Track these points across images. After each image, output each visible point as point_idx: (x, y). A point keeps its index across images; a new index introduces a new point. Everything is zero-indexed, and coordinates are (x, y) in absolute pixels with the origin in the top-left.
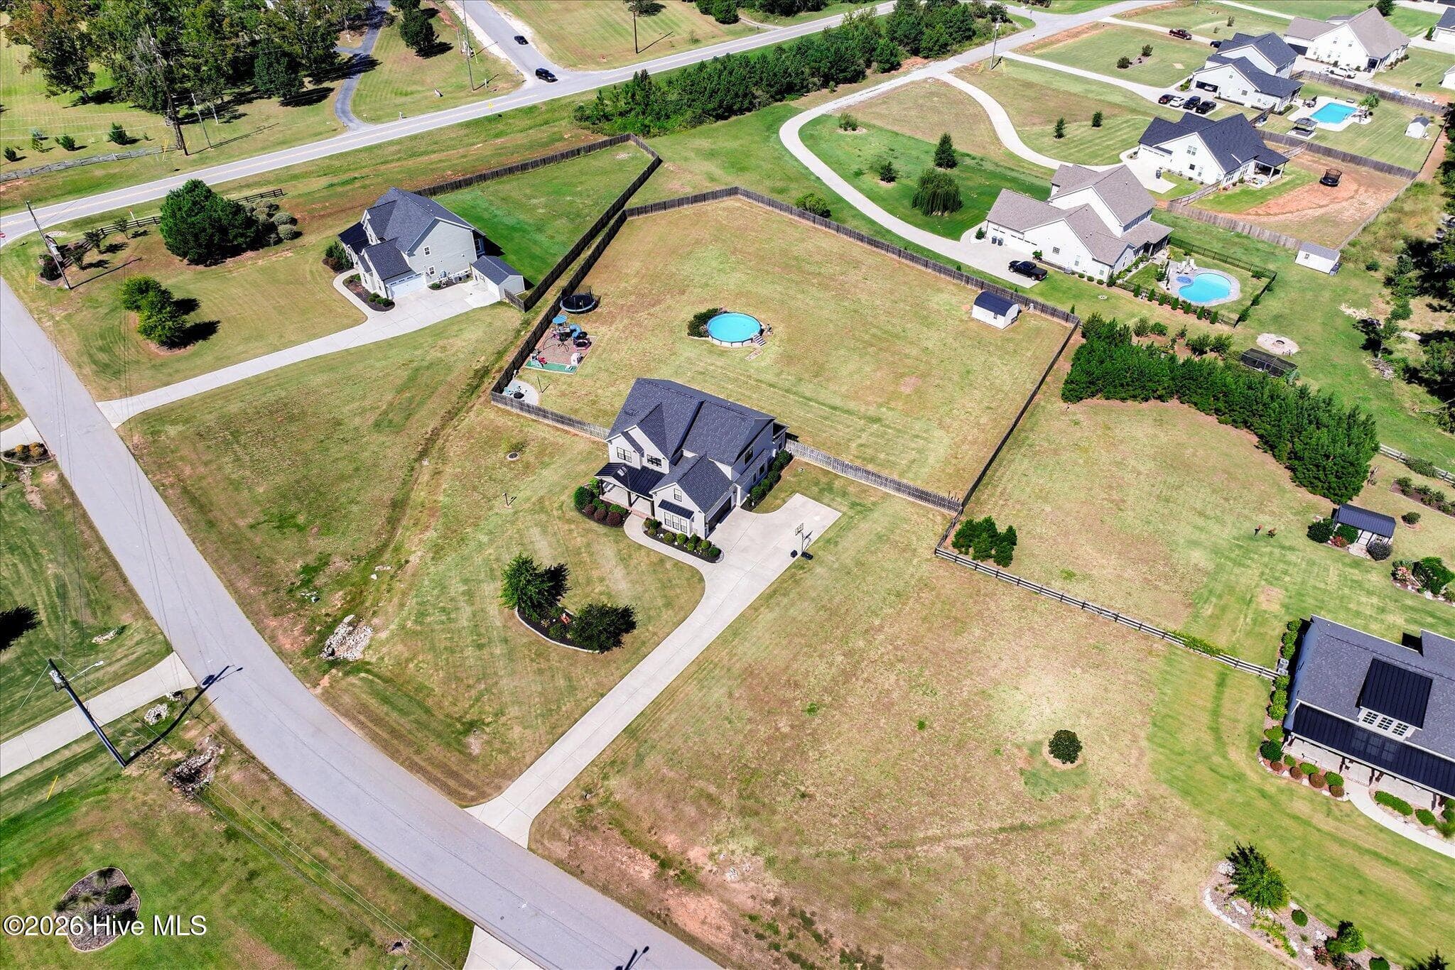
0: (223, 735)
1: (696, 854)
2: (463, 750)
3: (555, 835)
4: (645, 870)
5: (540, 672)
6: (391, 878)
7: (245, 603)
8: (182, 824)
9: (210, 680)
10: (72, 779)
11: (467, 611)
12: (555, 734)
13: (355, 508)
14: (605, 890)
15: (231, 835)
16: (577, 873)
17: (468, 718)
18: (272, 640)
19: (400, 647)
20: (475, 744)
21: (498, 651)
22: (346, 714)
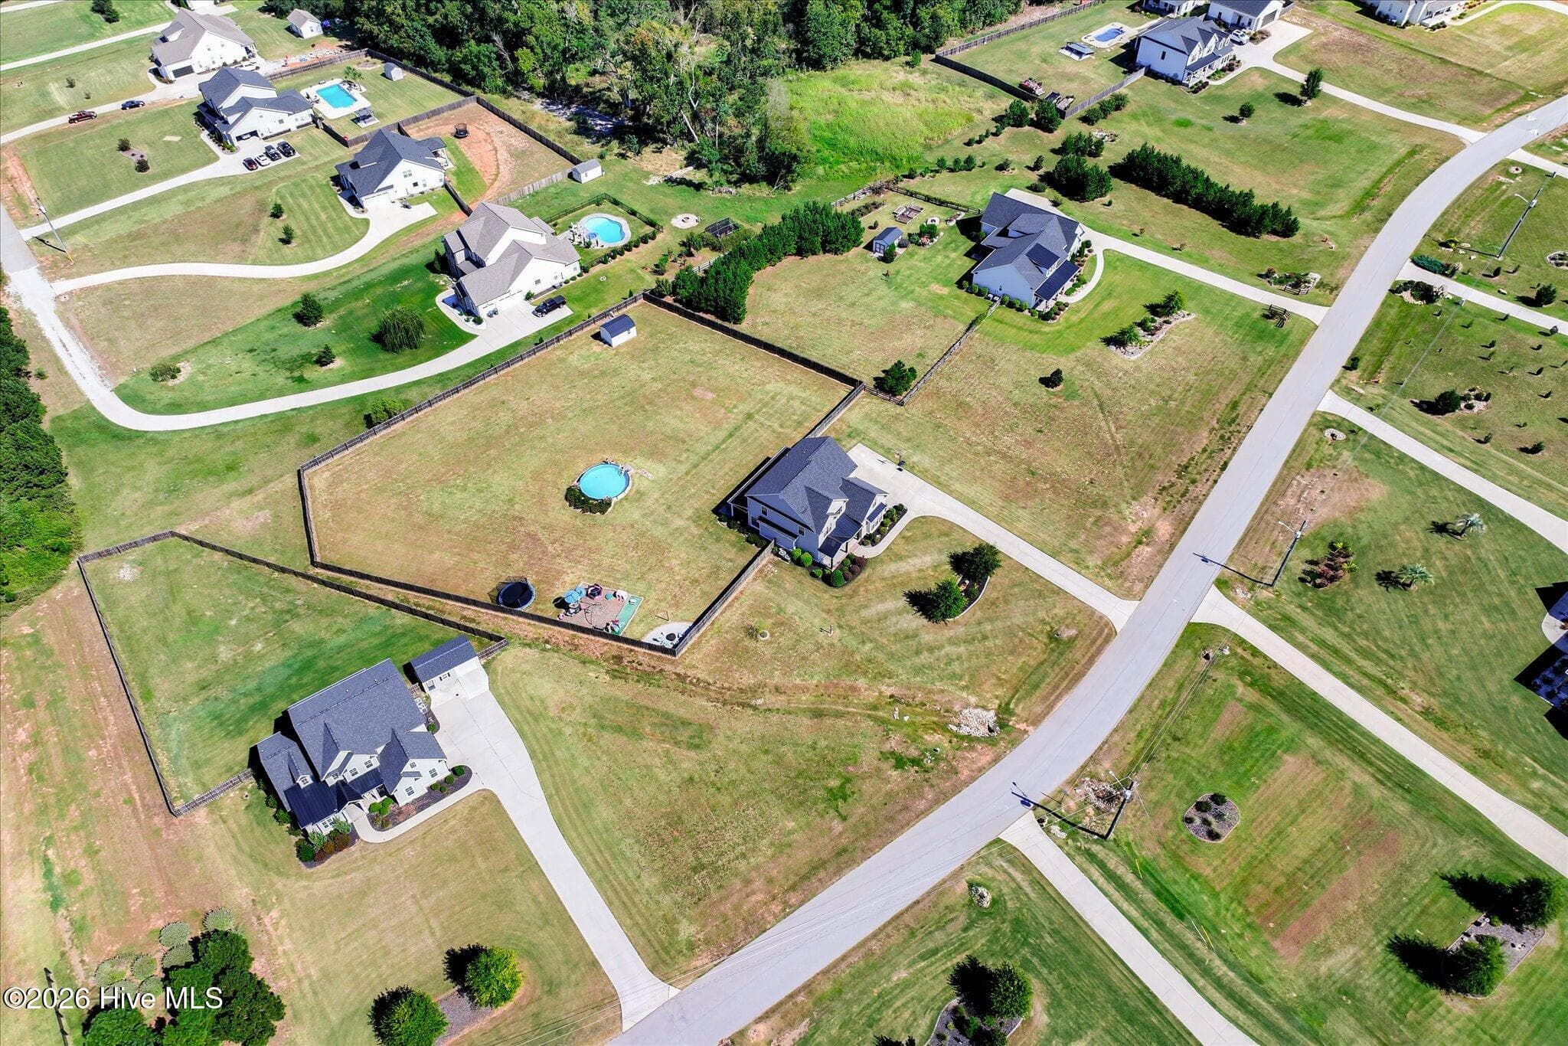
0: (1074, 782)
1: (1133, 529)
2: (1072, 640)
3: (1130, 589)
4: (1146, 551)
5: (1006, 602)
6: (1168, 665)
7: (942, 798)
8: (1148, 786)
9: (1025, 802)
10: (1122, 870)
11: (948, 649)
12: (1058, 591)
13: (823, 743)
14: (1161, 566)
15: (1149, 758)
16: (1151, 579)
17: (1046, 640)
18: (981, 770)
19: (986, 687)
20: (1067, 633)
21: (989, 627)
22: (1051, 707)
